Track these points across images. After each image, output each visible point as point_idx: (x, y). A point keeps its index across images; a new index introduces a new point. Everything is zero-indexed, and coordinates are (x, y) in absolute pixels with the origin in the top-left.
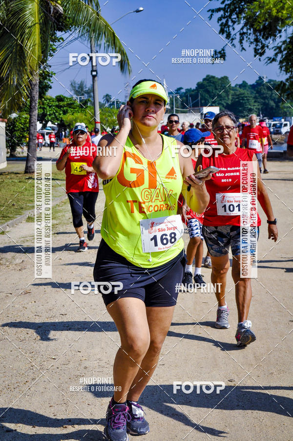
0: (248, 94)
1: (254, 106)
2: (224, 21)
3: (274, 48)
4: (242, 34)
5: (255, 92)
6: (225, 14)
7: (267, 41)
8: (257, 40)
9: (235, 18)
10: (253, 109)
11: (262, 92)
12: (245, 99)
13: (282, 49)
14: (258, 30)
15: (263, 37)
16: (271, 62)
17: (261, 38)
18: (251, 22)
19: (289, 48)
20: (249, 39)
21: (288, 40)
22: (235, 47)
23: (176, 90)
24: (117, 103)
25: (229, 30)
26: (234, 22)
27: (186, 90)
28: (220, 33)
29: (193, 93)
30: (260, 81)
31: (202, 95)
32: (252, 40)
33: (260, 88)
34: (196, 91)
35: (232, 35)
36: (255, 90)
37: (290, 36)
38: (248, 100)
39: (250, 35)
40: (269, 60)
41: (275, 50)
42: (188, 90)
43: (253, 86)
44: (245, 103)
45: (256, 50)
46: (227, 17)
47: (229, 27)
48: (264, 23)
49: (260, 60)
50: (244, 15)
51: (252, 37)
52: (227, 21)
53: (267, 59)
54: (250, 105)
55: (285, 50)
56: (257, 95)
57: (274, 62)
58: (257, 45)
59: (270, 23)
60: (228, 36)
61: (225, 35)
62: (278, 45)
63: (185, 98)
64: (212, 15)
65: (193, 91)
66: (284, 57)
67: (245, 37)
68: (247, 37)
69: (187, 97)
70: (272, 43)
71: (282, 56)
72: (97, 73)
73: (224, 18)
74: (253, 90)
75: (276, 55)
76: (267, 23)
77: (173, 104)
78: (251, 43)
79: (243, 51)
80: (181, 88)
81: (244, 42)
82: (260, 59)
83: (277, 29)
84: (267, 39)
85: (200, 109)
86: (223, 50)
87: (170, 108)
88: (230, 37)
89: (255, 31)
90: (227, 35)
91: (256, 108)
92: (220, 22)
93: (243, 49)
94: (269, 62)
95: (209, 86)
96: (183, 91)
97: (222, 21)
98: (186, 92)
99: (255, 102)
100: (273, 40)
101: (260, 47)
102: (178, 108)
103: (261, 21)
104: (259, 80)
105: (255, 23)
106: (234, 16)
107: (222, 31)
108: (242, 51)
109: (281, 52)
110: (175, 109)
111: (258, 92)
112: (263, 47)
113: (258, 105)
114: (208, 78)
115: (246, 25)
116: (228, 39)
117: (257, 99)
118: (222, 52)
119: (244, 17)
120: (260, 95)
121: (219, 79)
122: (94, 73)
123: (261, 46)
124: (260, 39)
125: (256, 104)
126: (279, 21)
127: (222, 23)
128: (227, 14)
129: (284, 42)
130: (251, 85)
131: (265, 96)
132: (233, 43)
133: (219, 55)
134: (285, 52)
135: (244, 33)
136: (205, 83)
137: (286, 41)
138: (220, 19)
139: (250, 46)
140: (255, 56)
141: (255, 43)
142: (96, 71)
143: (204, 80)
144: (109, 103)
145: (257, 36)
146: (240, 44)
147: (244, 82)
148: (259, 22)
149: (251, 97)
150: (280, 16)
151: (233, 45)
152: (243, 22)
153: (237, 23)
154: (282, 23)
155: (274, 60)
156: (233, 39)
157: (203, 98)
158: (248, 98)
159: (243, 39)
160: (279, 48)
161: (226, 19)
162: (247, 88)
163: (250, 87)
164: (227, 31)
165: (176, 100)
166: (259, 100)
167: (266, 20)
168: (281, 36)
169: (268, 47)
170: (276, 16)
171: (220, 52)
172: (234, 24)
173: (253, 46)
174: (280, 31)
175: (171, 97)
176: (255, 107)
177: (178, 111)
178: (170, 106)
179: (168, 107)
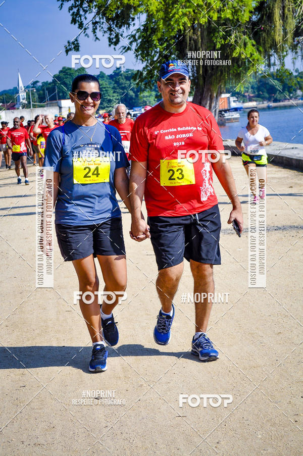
0: (106, 84)
1: (113, 96)
2: (75, 10)
3: (129, 37)
4: (95, 23)
5: (113, 82)
6: (76, 4)
7: (121, 30)
8: (110, 29)
9: (87, 7)
10: (113, 100)
11: (120, 82)
12: (104, 89)
13: (137, 37)
14: (110, 19)
15: (116, 26)
16: (126, 51)
17: (114, 26)
18: (103, 10)
19: (143, 36)
20: (102, 28)
21: (142, 28)
22: (88, 37)
23: (32, 84)
25: (81, 19)
26: (85, 11)
27: (42, 83)
28: (72, 23)
29: (50, 86)
30: (118, 71)
31: (59, 88)
32: (106, 30)
33: (117, 77)
34: (53, 84)
35: (84, 25)
36: (113, 81)
37: (143, 24)
38: (106, 91)
39: (103, 24)
40: (124, 49)
41: (129, 39)
42: (45, 84)
43: (111, 77)
44: (104, 94)
45: (110, 39)
46: (78, 6)
47: (80, 16)
48: (116, 11)
49: (115, 50)
50: (95, 3)
51: (106, 26)
52: (78, 9)
53: (122, 48)
54: (109, 96)
55: (139, 38)
56: (115, 85)
57: (129, 51)
58: (111, 34)
59: (122, 11)
60: (81, 25)
61: (77, 25)
62: (132, 34)
63: (41, 92)
64: (62, 4)
65: (50, 84)
66: (139, 45)
67: (98, 26)
68: (100, 26)
69: (44, 90)
70: (126, 32)
71: (137, 44)
73: (75, 7)
74: (111, 81)
75: (131, 43)
76: (120, 11)
77: (29, 99)
78: (105, 32)
79: (97, 40)
80: (37, 82)
81: (97, 31)
82: (115, 48)
83: (130, 16)
84: (120, 27)
85: (57, 102)
86: (76, 40)
88: (82, 27)
89: (108, 20)
90: (79, 24)
91: (116, 99)
92: (71, 12)
93: (97, 38)
94: (124, 51)
95: (66, 78)
96: (40, 84)
97: (73, 11)
98: (43, 86)
99: (114, 92)
100: (127, 28)
101: (114, 37)
102: (35, 102)
103: (112, 10)
104: (116, 70)
105: (107, 12)
106: (85, 5)
107: (74, 21)
108: (95, 41)
109: (135, 40)
110: (32, 103)
111: (117, 82)
112: (117, 36)
113: (118, 96)
114: (64, 70)
115: (98, 13)
116: (81, 29)
117: (116, 89)
118: (76, 42)
119: (96, 6)
120: (118, 86)
121: (76, 71)
123: (115, 35)
124: (114, 28)
125: (115, 95)
126: (131, 8)
127: (74, 13)
128: (77, 3)
129: (138, 30)
130: (108, 76)
131: (123, 86)
132: (86, 33)
133: (73, 46)
134: (140, 41)
135: (97, 22)
136: (62, 75)
137: (139, 29)
138: (71, 9)
139: (103, 35)
140: (110, 45)
141: (109, 32)
143: (61, 72)
145: (110, 24)
146: (94, 33)
147: (101, 72)
148: (111, 10)
149: (110, 88)
150: (132, 4)
151: (87, 34)
152: (95, 10)
153: (89, 12)
154: (134, 11)
155: (129, 49)
156: (85, 29)
157: (61, 90)
158: (107, 89)
159: (96, 28)
160: (134, 36)
161: (77, 8)
162: (105, 79)
163: (108, 78)
164: (79, 20)
165: (32, 94)
166: (117, 90)
167: (118, 8)
168: (134, 24)
169: (122, 35)
170: (127, 4)
171: (73, 43)
172: (86, 13)
173: (107, 35)
174: (133, 19)
175: (28, 91)
176: (115, 97)
177: (35, 105)
178: (27, 100)
179: (25, 102)
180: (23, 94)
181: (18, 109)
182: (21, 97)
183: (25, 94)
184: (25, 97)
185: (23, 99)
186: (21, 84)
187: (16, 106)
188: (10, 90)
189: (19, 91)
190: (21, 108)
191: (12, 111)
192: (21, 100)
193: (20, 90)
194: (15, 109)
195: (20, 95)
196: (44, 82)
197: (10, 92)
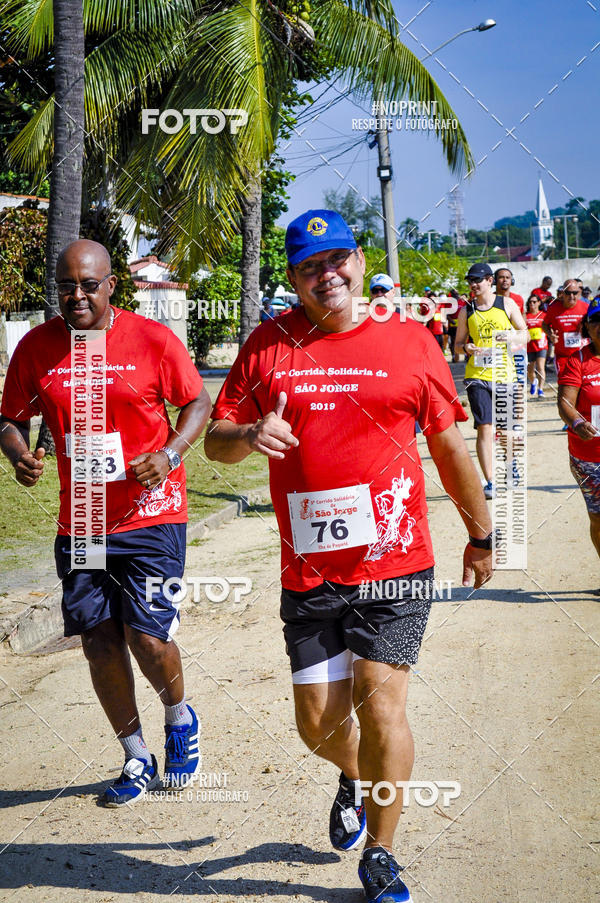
23: (567, 205)
24: (432, 240)
27: (591, 203)
42: (596, 204)
72: (391, 172)
77: (562, 238)
80: (579, 200)
87: (554, 246)
96: (585, 206)
102: (574, 245)
110: (567, 247)
122: (385, 173)
142: (389, 168)
144: (414, 239)
165: (569, 227)
175: (559, 220)
177: (575, 252)
178: (554, 242)
179: (550, 244)
180: (546, 228)
181: (536, 259)
182: (542, 235)
183: (551, 227)
184: (552, 233)
185: (548, 238)
186: (544, 206)
187: (532, 254)
188: (518, 217)
189: (537, 219)
190: (540, 257)
191: (524, 263)
192: (542, 241)
193: (541, 218)
194: (529, 259)
195: (541, 228)
196: (594, 202)
197: (517, 221)
